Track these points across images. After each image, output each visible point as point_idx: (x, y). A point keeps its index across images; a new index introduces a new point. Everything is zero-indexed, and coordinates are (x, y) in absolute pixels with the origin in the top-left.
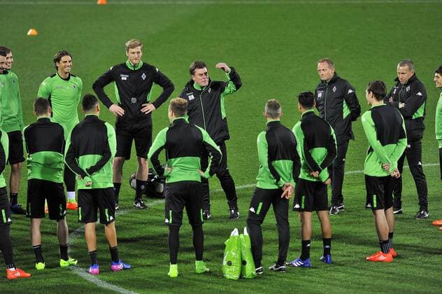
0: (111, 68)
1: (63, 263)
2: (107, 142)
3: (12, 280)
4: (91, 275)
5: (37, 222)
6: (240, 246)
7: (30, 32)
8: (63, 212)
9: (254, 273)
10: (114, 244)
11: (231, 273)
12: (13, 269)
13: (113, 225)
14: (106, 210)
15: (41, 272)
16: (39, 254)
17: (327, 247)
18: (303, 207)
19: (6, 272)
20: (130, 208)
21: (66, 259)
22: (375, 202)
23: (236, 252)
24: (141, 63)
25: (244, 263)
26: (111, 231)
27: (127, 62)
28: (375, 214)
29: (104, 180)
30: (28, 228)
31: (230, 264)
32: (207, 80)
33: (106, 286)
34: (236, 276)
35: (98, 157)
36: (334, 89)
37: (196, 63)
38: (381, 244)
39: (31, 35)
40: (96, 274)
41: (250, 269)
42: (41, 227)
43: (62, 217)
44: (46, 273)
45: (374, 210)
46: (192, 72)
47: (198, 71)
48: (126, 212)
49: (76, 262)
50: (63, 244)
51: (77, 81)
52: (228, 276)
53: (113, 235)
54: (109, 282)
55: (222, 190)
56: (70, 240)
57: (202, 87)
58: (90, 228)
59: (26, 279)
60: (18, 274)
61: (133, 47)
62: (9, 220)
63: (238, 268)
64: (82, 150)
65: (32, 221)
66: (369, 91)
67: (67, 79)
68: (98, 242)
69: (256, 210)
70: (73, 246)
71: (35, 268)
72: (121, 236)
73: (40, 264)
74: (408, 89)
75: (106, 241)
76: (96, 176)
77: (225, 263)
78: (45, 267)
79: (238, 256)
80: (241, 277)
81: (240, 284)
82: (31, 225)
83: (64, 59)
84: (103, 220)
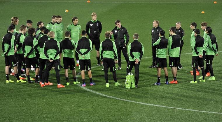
0: (87, 24)
1: (75, 83)
2: (90, 45)
3: (59, 88)
4: (83, 87)
5: (67, 70)
6: (131, 78)
7: (66, 11)
8: (74, 67)
9: (135, 87)
10: (91, 77)
11: (128, 87)
12: (59, 85)
13: (90, 71)
14: (88, 66)
15: (68, 86)
16: (67, 80)
17: (167, 79)
18: (158, 66)
19: (57, 85)
20: (96, 66)
21: (76, 81)
22: (173, 64)
23: (129, 80)
24: (97, 20)
25: (132, 83)
26: (90, 73)
27: (92, 20)
28: (172, 69)
29: (88, 57)
30: (64, 72)
31: (127, 84)
32: (121, 26)
33: (88, 90)
34: (129, 88)
35: (86, 50)
36: (157, 30)
37: (117, 21)
38: (174, 78)
39: (66, 12)
40: (85, 86)
41: (134, 85)
42: (68, 72)
43: (74, 69)
44: (70, 86)
45: (171, 67)
46: (116, 24)
47: (118, 23)
48: (95, 67)
49: (79, 83)
50: (74, 77)
51: (79, 26)
52: (127, 87)
53: (90, 74)
54: (89, 89)
55: (125, 60)
56: (77, 76)
57: (119, 28)
58: (83, 72)
59: (64, 87)
60: (61, 86)
61: (94, 15)
62: (60, 69)
63: (130, 85)
64: (81, 47)
65: (65, 70)
66: (171, 30)
67: (76, 25)
68: (85, 76)
69: (128, 67)
70: (78, 78)
71: (66, 84)
72: (93, 75)
73: (68, 83)
74: (179, 31)
75: (88, 76)
76: (86, 55)
77: (126, 83)
78: (70, 84)
79: (130, 81)
80: (131, 88)
81: (130, 90)
82: (65, 71)
83: (76, 20)
84: (87, 69)
